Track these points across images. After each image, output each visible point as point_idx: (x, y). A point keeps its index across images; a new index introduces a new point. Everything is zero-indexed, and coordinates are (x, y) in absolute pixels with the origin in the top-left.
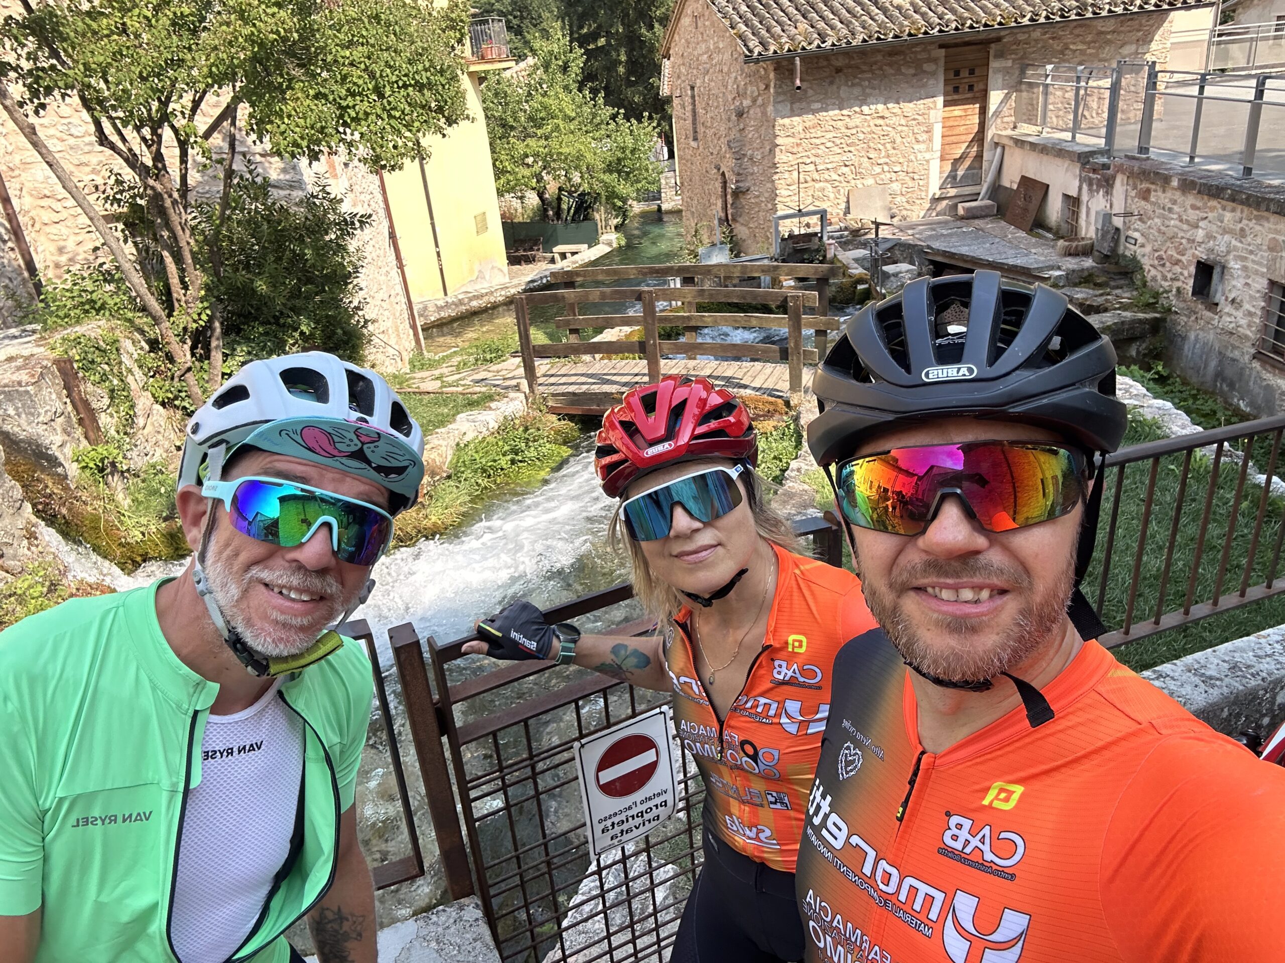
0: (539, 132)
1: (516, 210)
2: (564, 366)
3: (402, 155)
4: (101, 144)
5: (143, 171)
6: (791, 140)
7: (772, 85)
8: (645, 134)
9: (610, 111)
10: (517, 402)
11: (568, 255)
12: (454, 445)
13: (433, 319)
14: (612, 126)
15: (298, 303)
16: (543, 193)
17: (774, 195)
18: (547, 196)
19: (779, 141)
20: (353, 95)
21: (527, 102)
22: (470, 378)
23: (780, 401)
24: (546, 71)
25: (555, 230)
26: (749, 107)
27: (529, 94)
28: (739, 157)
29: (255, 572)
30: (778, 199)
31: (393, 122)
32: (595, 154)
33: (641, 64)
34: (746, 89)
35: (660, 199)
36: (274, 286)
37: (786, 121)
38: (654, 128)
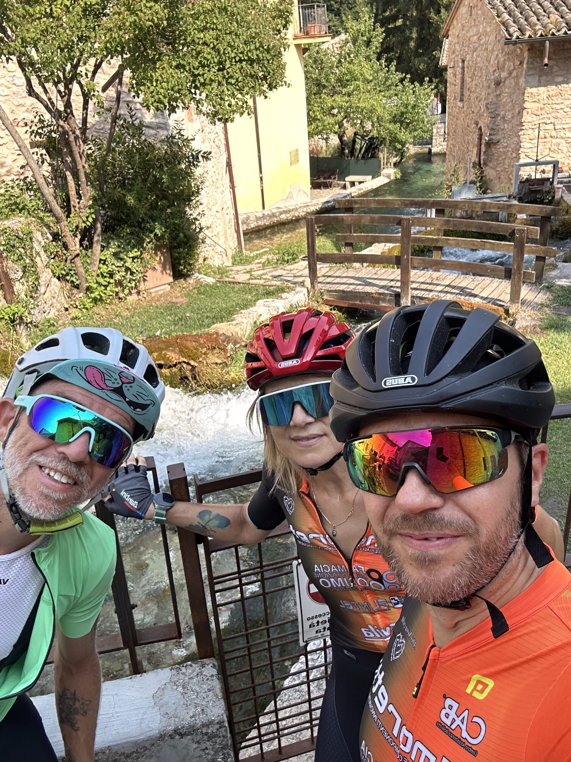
0: (344, 91)
1: (322, 148)
2: (339, 270)
3: (234, 112)
4: (30, 95)
5: (57, 114)
6: (536, 104)
7: (525, 61)
8: (424, 95)
9: (400, 75)
10: (301, 295)
11: (356, 183)
12: (252, 323)
13: (252, 226)
14: (400, 87)
15: (156, 213)
16: (343, 136)
17: (518, 147)
18: (345, 138)
19: (526, 105)
20: (203, 66)
21: (337, 67)
22: (270, 274)
23: (501, 309)
24: (354, 44)
25: (348, 165)
26: (506, 78)
27: (340, 61)
28: (494, 116)
29: (35, 456)
30: (522, 150)
31: (229, 87)
32: (384, 108)
33: (428, 41)
34: (504, 64)
35: (431, 144)
36: (140, 201)
37: (534, 90)
38: (432, 90)
